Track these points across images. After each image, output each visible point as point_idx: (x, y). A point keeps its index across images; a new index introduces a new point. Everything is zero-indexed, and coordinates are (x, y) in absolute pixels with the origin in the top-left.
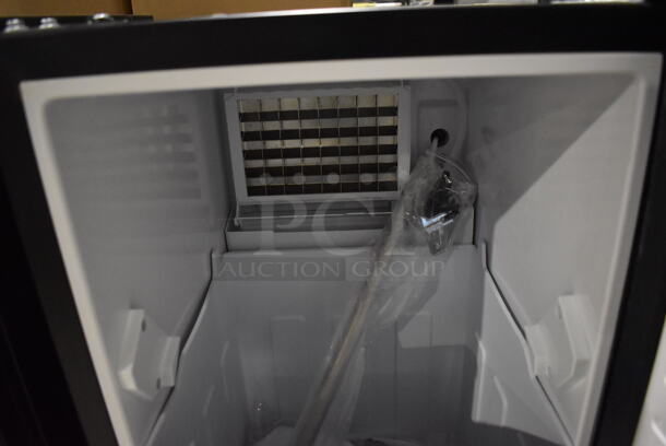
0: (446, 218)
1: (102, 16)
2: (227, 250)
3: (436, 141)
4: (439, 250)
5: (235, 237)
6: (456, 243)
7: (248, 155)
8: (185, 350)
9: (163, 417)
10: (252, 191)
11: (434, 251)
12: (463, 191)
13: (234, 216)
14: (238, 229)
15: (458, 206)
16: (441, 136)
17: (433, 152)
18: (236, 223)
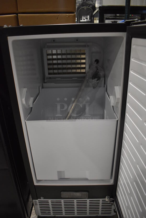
0: (97, 80)
1: (22, 25)
2: (43, 88)
3: (96, 62)
4: (95, 88)
5: (45, 85)
6: (100, 87)
7: (49, 64)
8: (34, 104)
9: (29, 115)
10: (49, 74)
11: (94, 88)
12: (101, 74)
13: (45, 80)
14: (46, 83)
15: (100, 77)
16: (97, 61)
17: (95, 64)
18: (45, 81)
